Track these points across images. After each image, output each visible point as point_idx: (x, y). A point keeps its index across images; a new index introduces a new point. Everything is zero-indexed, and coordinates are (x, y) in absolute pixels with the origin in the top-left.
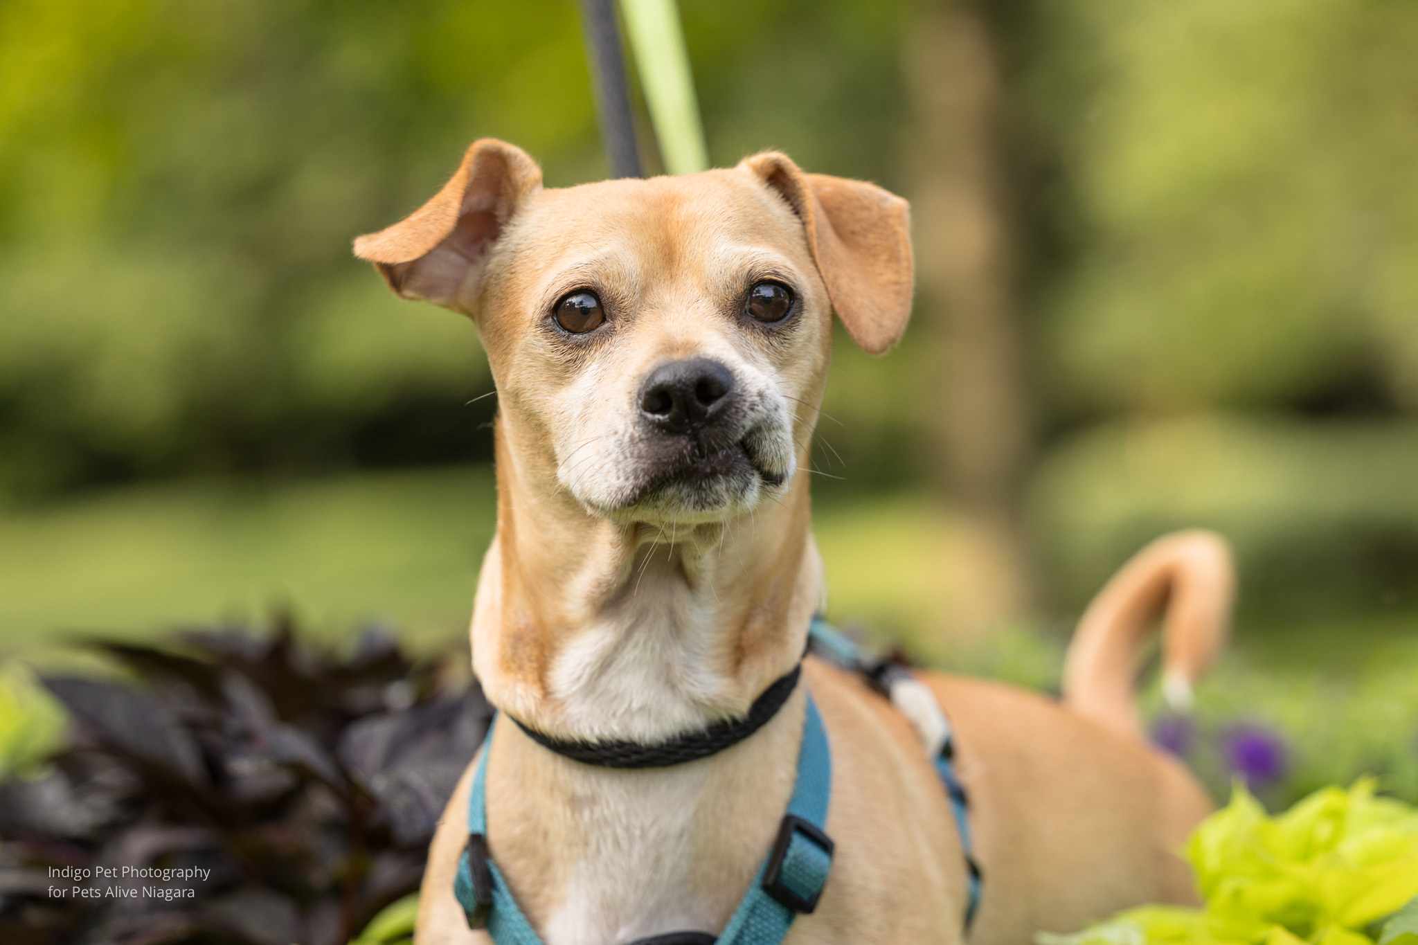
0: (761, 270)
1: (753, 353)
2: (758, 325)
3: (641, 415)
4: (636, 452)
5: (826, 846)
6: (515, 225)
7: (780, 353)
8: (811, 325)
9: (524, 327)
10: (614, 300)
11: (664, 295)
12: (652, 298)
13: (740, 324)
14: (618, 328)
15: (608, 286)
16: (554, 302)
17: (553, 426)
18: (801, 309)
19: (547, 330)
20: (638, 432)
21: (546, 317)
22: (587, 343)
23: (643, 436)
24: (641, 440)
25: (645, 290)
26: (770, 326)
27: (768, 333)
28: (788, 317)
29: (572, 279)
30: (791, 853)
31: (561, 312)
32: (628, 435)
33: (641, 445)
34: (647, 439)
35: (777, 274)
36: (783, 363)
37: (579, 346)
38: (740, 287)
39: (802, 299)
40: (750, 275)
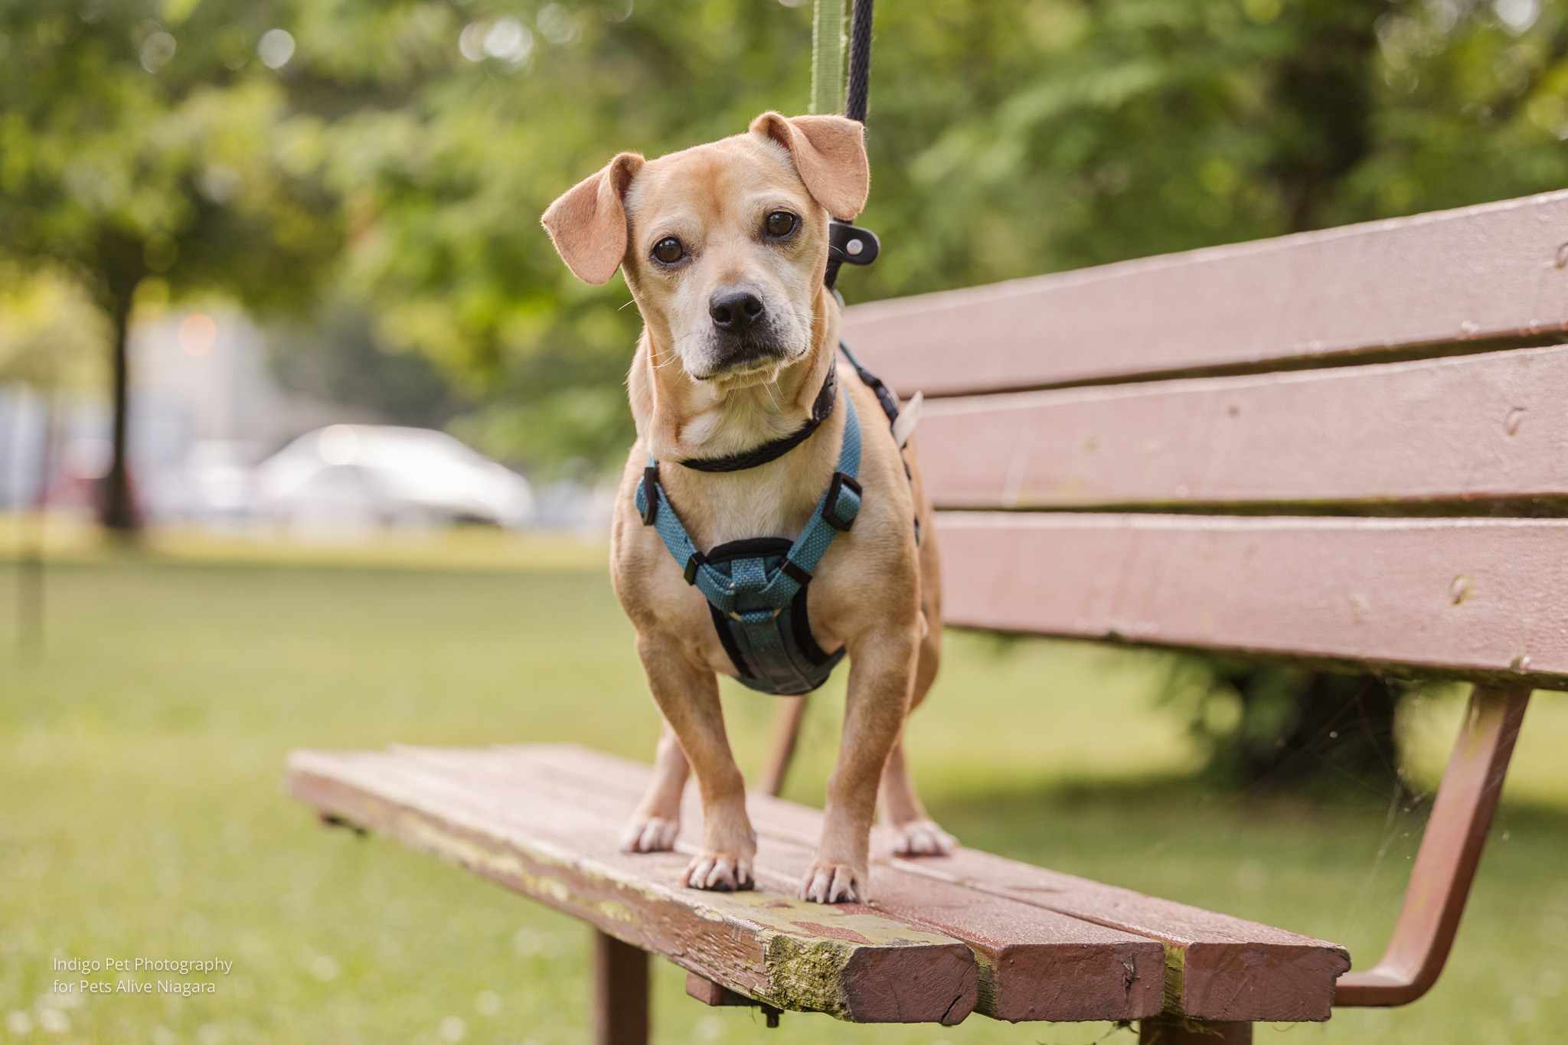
0: (771, 207)
1: (776, 258)
2: (775, 239)
3: (714, 323)
4: (712, 345)
5: (858, 490)
10: (688, 246)
11: (716, 235)
12: (710, 239)
13: (764, 242)
14: (693, 260)
15: (685, 238)
16: (654, 246)
17: (670, 317)
18: (801, 224)
19: (656, 262)
20: (713, 333)
21: (651, 255)
22: (677, 267)
23: (716, 335)
24: (715, 338)
25: (705, 236)
26: (783, 239)
27: (783, 243)
28: (792, 231)
29: (662, 232)
30: (840, 497)
31: (659, 251)
32: (707, 334)
33: (715, 341)
34: (719, 338)
35: (781, 207)
37: (674, 270)
38: (760, 221)
39: (800, 217)
40: (765, 212)
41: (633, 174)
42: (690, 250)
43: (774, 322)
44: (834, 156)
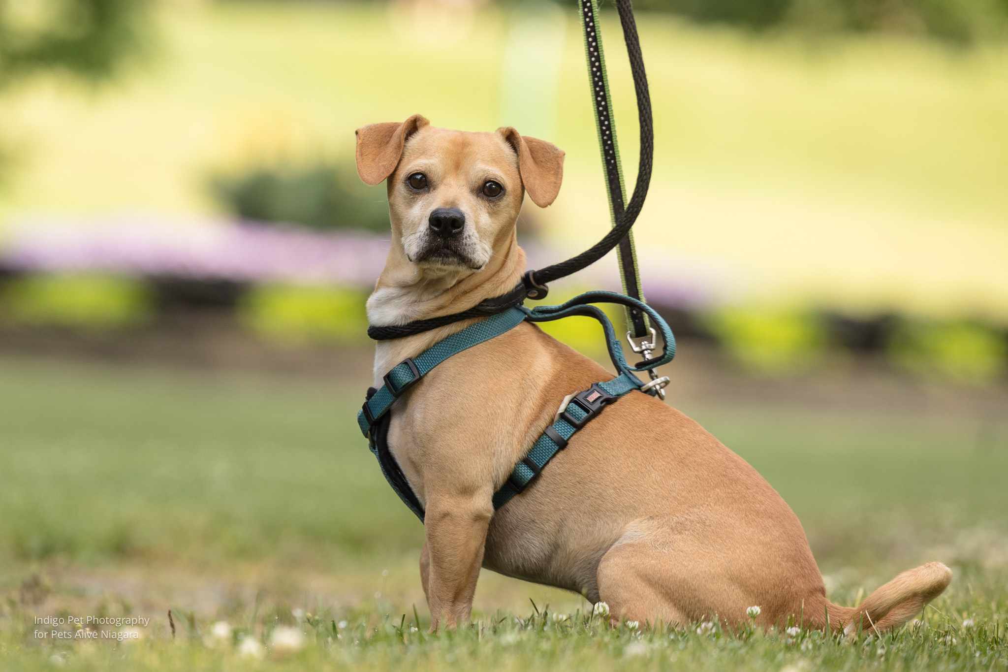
0: (491, 177)
1: (481, 207)
2: (485, 197)
3: (429, 226)
4: (424, 239)
6: (413, 138)
7: (494, 209)
8: (508, 201)
9: (398, 181)
10: (430, 181)
11: (449, 180)
12: (446, 181)
13: (478, 196)
14: (431, 191)
15: (431, 176)
16: (410, 175)
18: (504, 194)
19: (406, 185)
20: (427, 232)
21: (406, 180)
22: (419, 192)
23: (428, 234)
25: (444, 178)
26: (491, 198)
28: (498, 196)
29: (417, 168)
31: (412, 179)
33: (427, 237)
34: (430, 236)
35: (496, 179)
36: (493, 214)
37: (416, 193)
38: (481, 182)
39: (506, 190)
40: (486, 179)
41: (418, 128)
42: (431, 184)
43: (466, 238)
44: (543, 167)
